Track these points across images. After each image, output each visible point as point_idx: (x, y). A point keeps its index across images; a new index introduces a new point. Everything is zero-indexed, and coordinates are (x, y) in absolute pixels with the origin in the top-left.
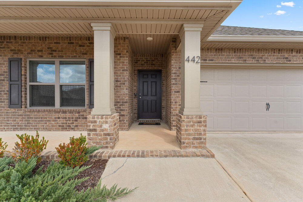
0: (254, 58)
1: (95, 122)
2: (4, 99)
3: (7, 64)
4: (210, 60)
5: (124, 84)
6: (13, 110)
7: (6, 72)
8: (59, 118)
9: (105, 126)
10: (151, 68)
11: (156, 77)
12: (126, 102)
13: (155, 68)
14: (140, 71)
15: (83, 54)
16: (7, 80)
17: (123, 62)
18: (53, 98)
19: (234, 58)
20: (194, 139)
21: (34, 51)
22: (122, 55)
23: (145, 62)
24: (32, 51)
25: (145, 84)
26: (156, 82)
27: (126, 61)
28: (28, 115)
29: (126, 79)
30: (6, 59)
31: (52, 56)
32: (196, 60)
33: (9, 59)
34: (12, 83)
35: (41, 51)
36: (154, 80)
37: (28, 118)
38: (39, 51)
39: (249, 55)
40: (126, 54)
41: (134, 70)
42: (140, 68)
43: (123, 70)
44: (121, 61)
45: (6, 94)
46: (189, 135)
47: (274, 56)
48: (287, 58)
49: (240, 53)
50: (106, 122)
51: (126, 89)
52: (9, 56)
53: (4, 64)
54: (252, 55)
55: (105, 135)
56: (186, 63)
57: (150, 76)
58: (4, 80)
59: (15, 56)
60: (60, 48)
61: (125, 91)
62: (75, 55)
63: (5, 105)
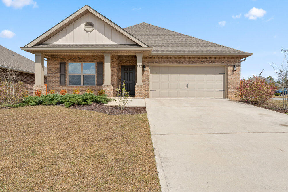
0: (177, 61)
1: (105, 88)
2: (57, 81)
3: (59, 65)
4: (155, 63)
5: (114, 74)
6: (61, 87)
7: (58, 69)
8: (83, 90)
9: (109, 89)
10: (129, 65)
11: (132, 69)
12: (115, 83)
13: (132, 65)
14: (122, 66)
15: (95, 60)
16: (59, 73)
17: (114, 64)
18: (80, 81)
19: (167, 61)
20: (140, 94)
21: (71, 58)
22: (113, 60)
23: (125, 61)
24: (70, 58)
25: (126, 74)
26: (132, 73)
27: (115, 63)
28: (68, 89)
29: (115, 72)
30: (59, 62)
31: (80, 61)
32: (141, 66)
33: (60, 62)
34: (61, 74)
35: (75, 58)
36: (131, 71)
37: (68, 90)
38: (73, 58)
39: (175, 60)
40: (115, 60)
41: (119, 66)
42: (123, 65)
43: (113, 68)
44: (113, 63)
45: (58, 79)
46: (138, 92)
47: (187, 60)
48: (193, 61)
49: (170, 59)
50: (109, 88)
51: (115, 77)
52: (60, 61)
53: (57, 65)
54: (176, 60)
55: (109, 92)
56: (137, 67)
57: (129, 69)
58: (57, 73)
59: (63, 61)
60: (84, 57)
61: (115, 78)
62: (91, 60)
63: (58, 84)
